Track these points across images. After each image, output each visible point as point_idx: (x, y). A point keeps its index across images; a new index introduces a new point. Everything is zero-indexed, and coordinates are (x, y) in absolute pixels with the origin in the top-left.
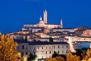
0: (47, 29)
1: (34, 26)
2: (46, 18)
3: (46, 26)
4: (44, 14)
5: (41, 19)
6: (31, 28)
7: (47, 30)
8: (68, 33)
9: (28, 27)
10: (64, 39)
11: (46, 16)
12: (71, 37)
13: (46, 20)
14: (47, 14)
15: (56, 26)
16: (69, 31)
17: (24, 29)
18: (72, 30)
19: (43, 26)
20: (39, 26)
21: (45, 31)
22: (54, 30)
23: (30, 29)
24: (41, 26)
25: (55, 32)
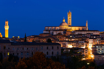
0: (69, 31)
1: (57, 29)
2: (71, 20)
3: (70, 28)
4: (68, 15)
5: (64, 21)
6: (53, 30)
7: (69, 33)
8: (91, 36)
9: (50, 29)
10: (84, 42)
11: (71, 17)
12: (92, 40)
13: (71, 22)
14: (71, 15)
15: (81, 28)
16: (93, 34)
17: (45, 31)
18: (97, 32)
19: (66, 28)
20: (62, 28)
21: (67, 33)
22: (76, 32)
23: (51, 32)
24: (64, 28)
25: (76, 35)
